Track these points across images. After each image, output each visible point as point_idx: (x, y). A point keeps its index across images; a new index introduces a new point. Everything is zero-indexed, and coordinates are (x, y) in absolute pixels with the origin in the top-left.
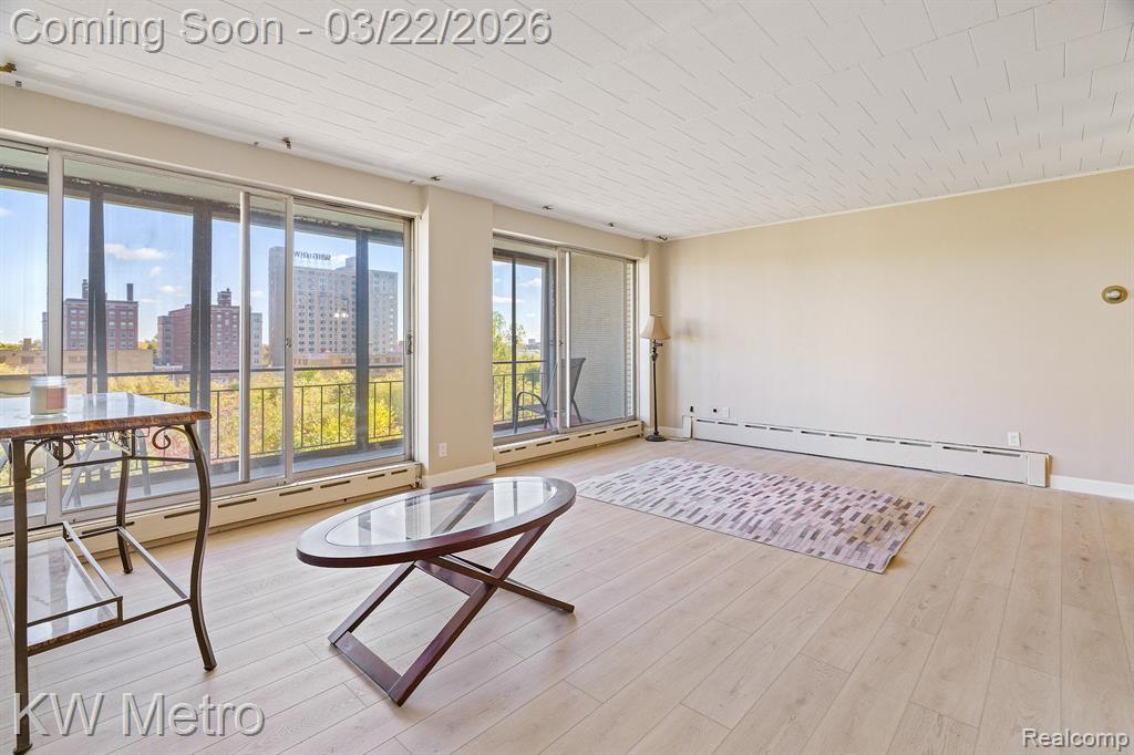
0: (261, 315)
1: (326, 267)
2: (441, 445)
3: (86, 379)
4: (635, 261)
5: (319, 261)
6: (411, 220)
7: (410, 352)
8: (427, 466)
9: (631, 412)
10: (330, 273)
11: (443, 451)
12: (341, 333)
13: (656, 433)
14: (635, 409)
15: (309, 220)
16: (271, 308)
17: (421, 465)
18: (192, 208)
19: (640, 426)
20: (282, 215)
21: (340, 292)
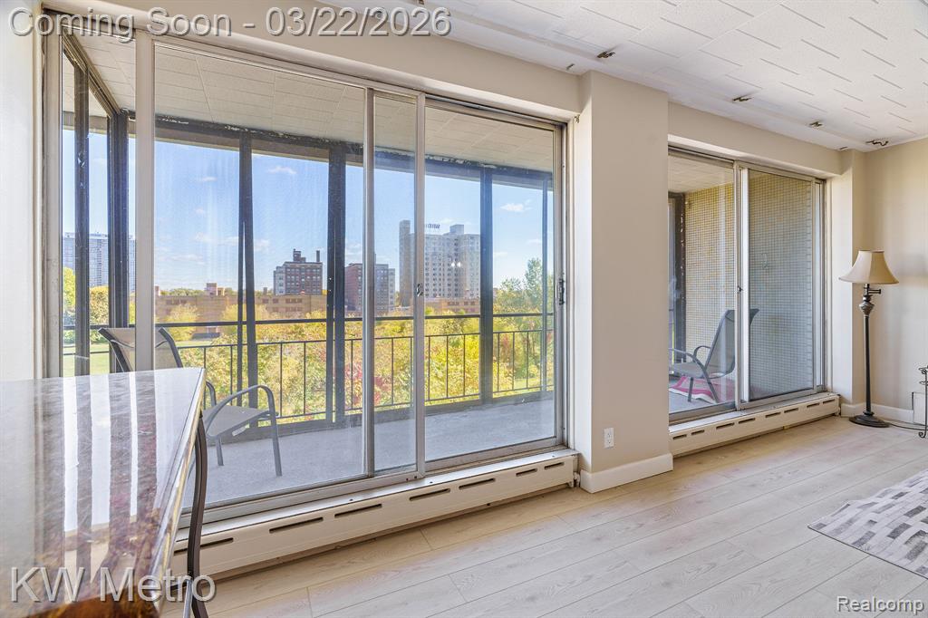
0: (394, 270)
1: (437, 233)
2: (607, 431)
3: (236, 326)
4: (824, 181)
5: (432, 229)
6: (561, 126)
7: (562, 302)
8: (588, 458)
9: (818, 382)
10: (440, 237)
11: (609, 440)
12: (446, 282)
13: (869, 414)
14: (824, 378)
15: (435, 158)
16: (400, 265)
17: (579, 456)
18: (327, 151)
19: (837, 402)
20: (411, 155)
21: (446, 252)
